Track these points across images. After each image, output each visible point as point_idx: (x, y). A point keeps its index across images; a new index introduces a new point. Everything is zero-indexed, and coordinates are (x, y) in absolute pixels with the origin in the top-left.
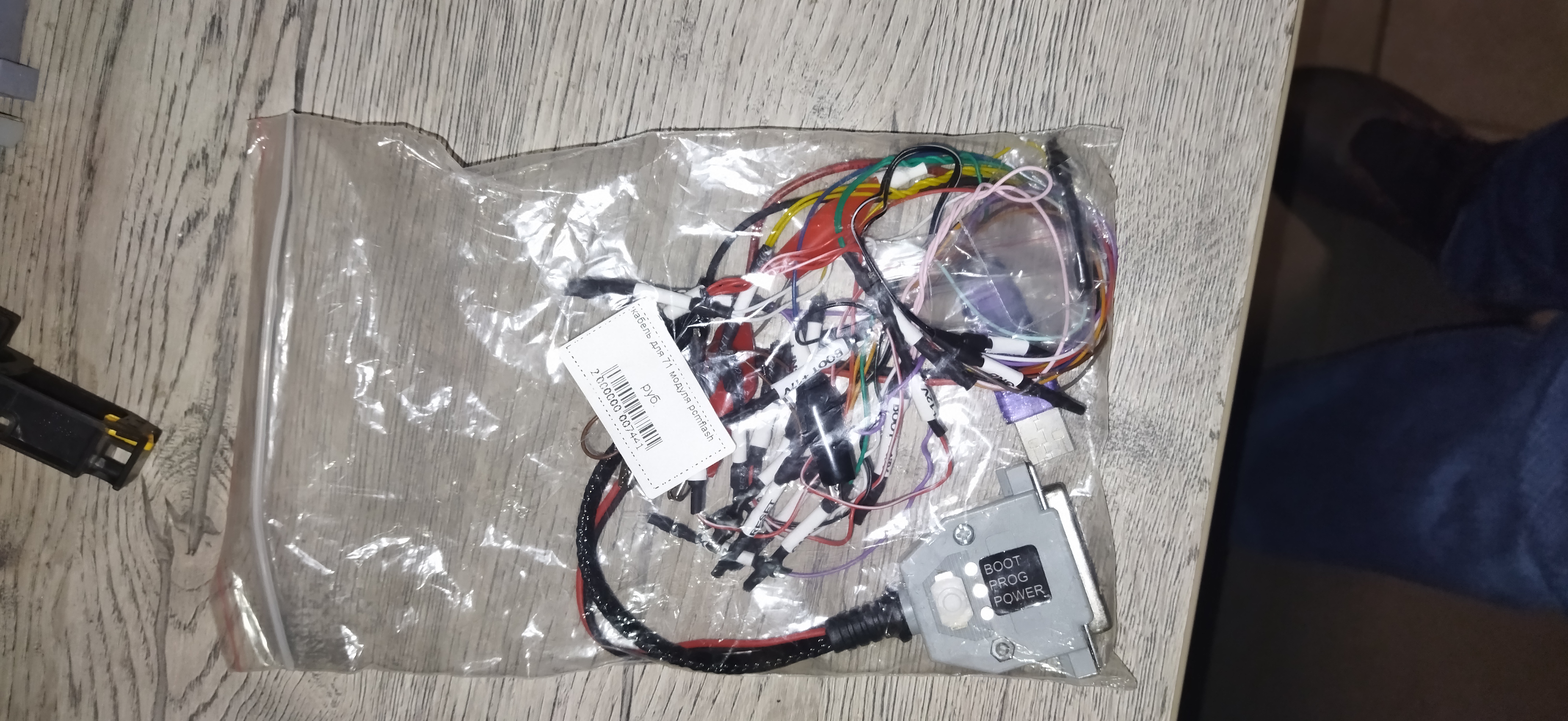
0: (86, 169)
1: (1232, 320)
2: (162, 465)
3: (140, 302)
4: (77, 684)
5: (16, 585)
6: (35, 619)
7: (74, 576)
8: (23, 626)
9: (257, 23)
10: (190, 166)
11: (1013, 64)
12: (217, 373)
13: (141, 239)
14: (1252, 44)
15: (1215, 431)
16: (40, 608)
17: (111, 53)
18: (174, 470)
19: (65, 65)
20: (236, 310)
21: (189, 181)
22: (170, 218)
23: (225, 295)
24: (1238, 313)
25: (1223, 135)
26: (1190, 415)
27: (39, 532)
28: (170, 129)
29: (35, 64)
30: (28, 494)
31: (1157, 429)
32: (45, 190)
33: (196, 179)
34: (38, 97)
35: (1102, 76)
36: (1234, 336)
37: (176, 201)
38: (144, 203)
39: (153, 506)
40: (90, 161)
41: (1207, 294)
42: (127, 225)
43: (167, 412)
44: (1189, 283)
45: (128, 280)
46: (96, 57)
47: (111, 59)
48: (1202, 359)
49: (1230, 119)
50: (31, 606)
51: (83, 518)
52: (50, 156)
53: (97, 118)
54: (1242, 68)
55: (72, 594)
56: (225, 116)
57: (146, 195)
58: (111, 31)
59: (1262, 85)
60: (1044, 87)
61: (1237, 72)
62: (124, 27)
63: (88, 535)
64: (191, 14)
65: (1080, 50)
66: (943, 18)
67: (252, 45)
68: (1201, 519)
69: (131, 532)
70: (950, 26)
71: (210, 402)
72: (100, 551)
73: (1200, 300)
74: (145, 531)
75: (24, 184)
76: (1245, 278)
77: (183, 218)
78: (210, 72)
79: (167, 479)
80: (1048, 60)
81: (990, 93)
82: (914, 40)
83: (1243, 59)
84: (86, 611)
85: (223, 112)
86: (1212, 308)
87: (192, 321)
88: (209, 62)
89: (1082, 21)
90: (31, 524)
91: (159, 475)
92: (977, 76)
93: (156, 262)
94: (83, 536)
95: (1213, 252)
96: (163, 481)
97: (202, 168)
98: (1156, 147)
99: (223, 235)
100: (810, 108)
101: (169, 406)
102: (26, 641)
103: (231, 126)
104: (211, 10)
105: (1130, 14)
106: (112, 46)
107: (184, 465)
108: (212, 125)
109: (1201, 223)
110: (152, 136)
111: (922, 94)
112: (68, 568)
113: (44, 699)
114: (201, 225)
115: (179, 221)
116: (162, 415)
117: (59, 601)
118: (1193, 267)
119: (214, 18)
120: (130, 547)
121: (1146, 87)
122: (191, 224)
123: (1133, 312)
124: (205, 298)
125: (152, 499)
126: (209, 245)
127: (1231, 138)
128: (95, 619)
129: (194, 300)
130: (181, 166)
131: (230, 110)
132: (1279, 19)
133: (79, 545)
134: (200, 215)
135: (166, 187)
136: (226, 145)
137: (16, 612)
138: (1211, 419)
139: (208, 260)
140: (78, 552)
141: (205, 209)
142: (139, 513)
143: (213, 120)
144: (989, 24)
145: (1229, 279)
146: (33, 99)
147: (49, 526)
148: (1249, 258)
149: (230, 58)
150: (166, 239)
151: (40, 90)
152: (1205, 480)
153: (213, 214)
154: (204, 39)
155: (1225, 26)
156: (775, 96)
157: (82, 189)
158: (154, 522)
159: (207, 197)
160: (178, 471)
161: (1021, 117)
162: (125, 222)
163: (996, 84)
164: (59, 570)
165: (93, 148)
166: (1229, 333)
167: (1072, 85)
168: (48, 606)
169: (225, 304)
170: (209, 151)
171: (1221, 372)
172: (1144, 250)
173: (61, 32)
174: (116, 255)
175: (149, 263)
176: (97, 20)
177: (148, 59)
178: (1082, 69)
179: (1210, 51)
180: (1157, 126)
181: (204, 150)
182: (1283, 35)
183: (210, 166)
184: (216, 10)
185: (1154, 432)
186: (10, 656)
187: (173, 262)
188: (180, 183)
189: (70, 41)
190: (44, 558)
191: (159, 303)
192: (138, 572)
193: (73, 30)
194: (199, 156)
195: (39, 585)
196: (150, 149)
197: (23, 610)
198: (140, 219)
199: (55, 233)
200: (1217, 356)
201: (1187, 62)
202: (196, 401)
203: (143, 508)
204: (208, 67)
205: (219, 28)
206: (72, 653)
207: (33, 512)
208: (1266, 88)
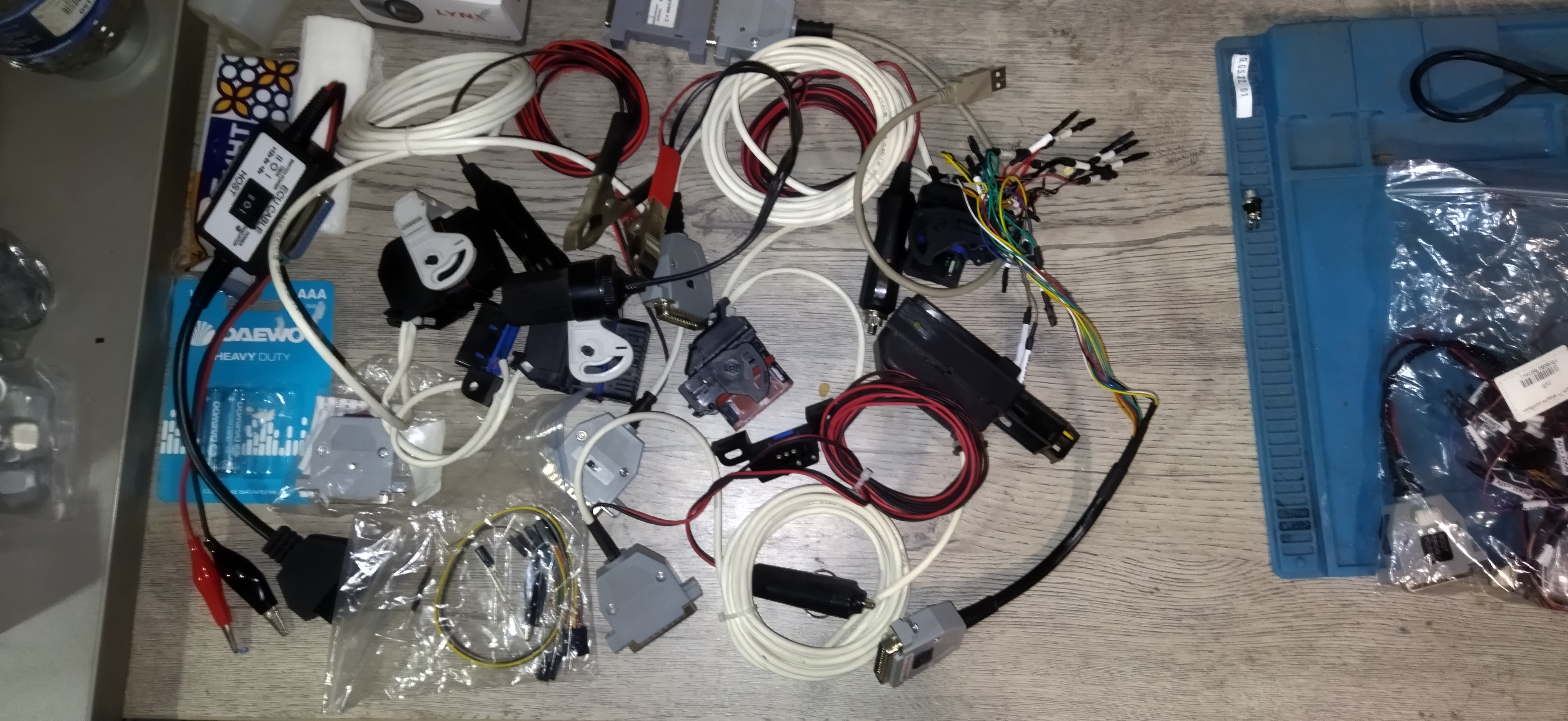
25: (972, 702)
44: (899, 697)
49: (980, 704)
54: (1005, 706)
61: (1002, 703)
95: (916, 706)
98: (961, 670)
121: (989, 661)
127: (971, 706)
163: (979, 588)
179: (1011, 689)
180: (972, 669)
201: (1004, 678)
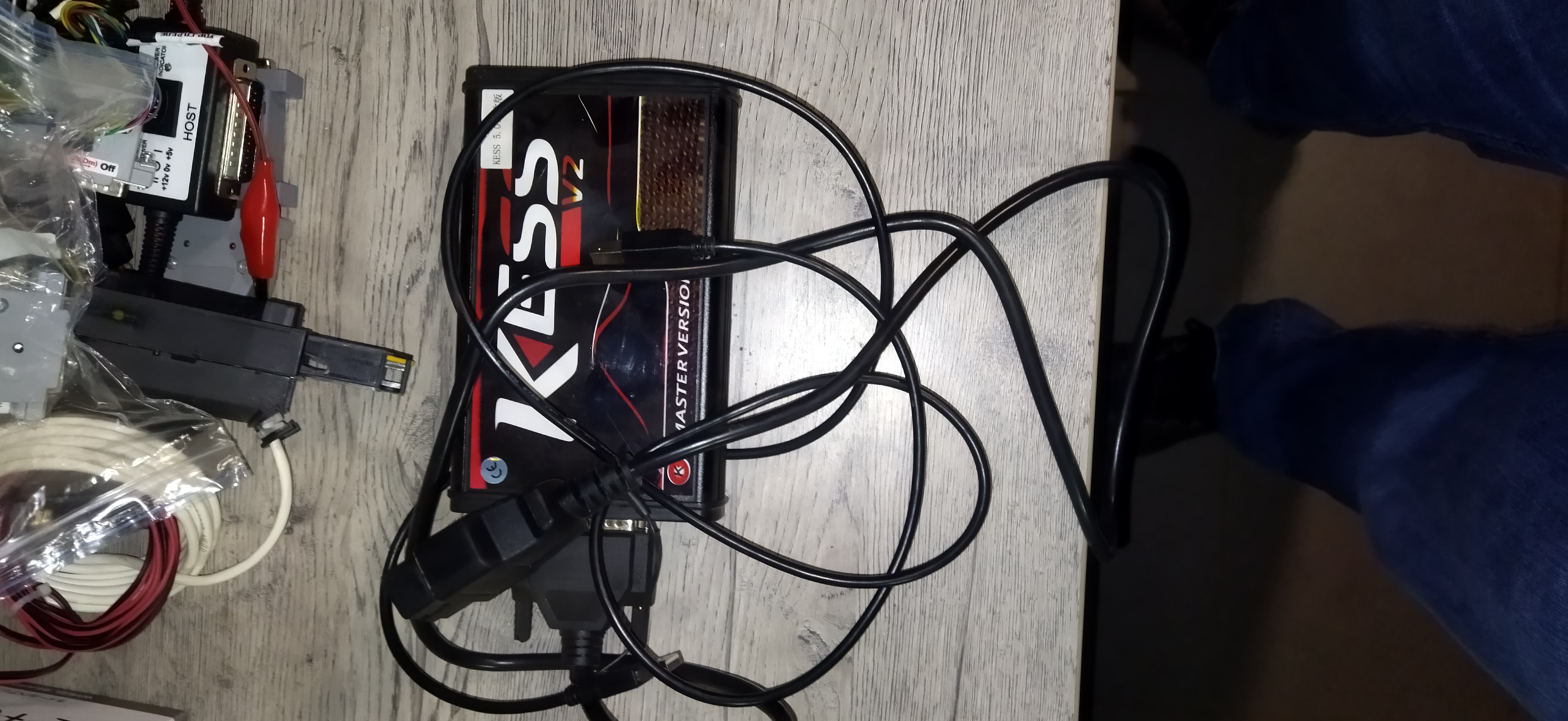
0: (338, 250)
1: (1093, 268)
2: (409, 440)
3: (385, 333)
4: (361, 594)
5: (313, 533)
6: (329, 553)
7: (354, 521)
8: (320, 558)
9: (445, 142)
10: (410, 241)
11: (937, 121)
12: (441, 374)
13: (381, 292)
14: (1086, 93)
15: (1091, 341)
16: (331, 546)
17: (347, 171)
18: (418, 442)
19: (315, 182)
20: (449, 332)
21: (409, 250)
22: (400, 276)
23: (442, 323)
24: (1097, 264)
26: (1075, 332)
27: (327, 494)
28: (393, 217)
29: (294, 183)
30: (317, 469)
31: (1055, 343)
32: (310, 266)
33: (415, 247)
34: (299, 204)
35: (994, 123)
36: (1096, 278)
37: (403, 264)
38: (380, 268)
39: (406, 467)
40: (340, 243)
41: (1076, 254)
42: (370, 284)
43: (409, 404)
45: (375, 320)
46: (337, 175)
47: (347, 175)
48: (1077, 296)
50: (325, 545)
51: (358, 482)
52: (311, 243)
53: (342, 215)
55: (354, 533)
56: (430, 206)
57: (381, 263)
58: (345, 157)
59: (1095, 119)
60: (958, 134)
62: (354, 153)
63: (362, 492)
64: (399, 140)
65: (979, 108)
66: (890, 96)
67: (443, 157)
68: (1089, 397)
69: (392, 487)
70: (895, 101)
71: (438, 394)
72: (372, 503)
73: (1072, 258)
74: (402, 485)
75: (294, 263)
76: (1098, 241)
77: (409, 275)
78: (417, 178)
79: (414, 448)
80: (959, 116)
81: (925, 141)
82: (873, 111)
83: (1081, 103)
84: (365, 544)
85: (428, 203)
86: (1080, 263)
87: (421, 342)
88: (415, 171)
89: (978, 88)
90: (320, 490)
91: (408, 447)
92: (916, 131)
93: (393, 306)
94: (358, 494)
96: (412, 450)
97: (418, 241)
99: (436, 284)
100: (811, 161)
101: (410, 400)
102: (323, 571)
103: (435, 212)
104: (413, 138)
105: (1008, 82)
106: (347, 167)
107: (424, 438)
108: (422, 212)
109: (1067, 209)
110: (381, 224)
111: (881, 146)
112: (350, 516)
113: (339, 608)
114: (421, 278)
115: (405, 278)
116: (406, 407)
117: (345, 539)
118: (1065, 238)
119: (415, 142)
120: (392, 497)
121: (1023, 127)
122: (414, 279)
123: (1030, 270)
124: (428, 326)
125: (405, 463)
126: (428, 292)
128: (372, 549)
129: (421, 328)
130: (404, 241)
131: (433, 202)
132: (1100, 77)
133: (356, 500)
134: (419, 272)
135: (395, 256)
136: (432, 225)
137: (314, 551)
138: (1088, 333)
139: (428, 301)
140: (356, 504)
141: (423, 267)
142: (397, 473)
143: (422, 209)
144: (919, 97)
145: (1089, 242)
146: (295, 206)
147: (334, 490)
148: (1099, 229)
149: (429, 167)
150: (398, 290)
151: (300, 200)
152: (1088, 373)
153: (428, 271)
154: (410, 157)
155: (1067, 83)
156: (788, 156)
157: (336, 263)
158: (408, 478)
159: (423, 260)
160: (421, 442)
161: (946, 154)
162: (369, 281)
164: (343, 519)
165: (341, 234)
166: (1092, 277)
167: (976, 130)
168: (337, 543)
169: (442, 328)
170: (421, 230)
171: (1091, 302)
172: (1033, 231)
173: (310, 161)
174: (364, 304)
175: (388, 307)
176: (335, 151)
177: (373, 173)
178: (981, 120)
179: (1060, 101)
181: (418, 229)
182: (1104, 86)
183: (423, 239)
184: (416, 137)
185: (1053, 346)
186: (313, 582)
187: (404, 305)
188: (404, 252)
189: (317, 165)
190: (332, 513)
191: (397, 333)
192: (399, 513)
193: (318, 158)
194: (416, 234)
195: (330, 531)
196: (381, 232)
197: (320, 548)
198: (379, 278)
199: (320, 293)
200: (1087, 293)
201: (1046, 109)
202: (428, 395)
203: (399, 470)
204: (415, 176)
205: (420, 148)
206: (356, 574)
207: (321, 482)
208: (1097, 121)
